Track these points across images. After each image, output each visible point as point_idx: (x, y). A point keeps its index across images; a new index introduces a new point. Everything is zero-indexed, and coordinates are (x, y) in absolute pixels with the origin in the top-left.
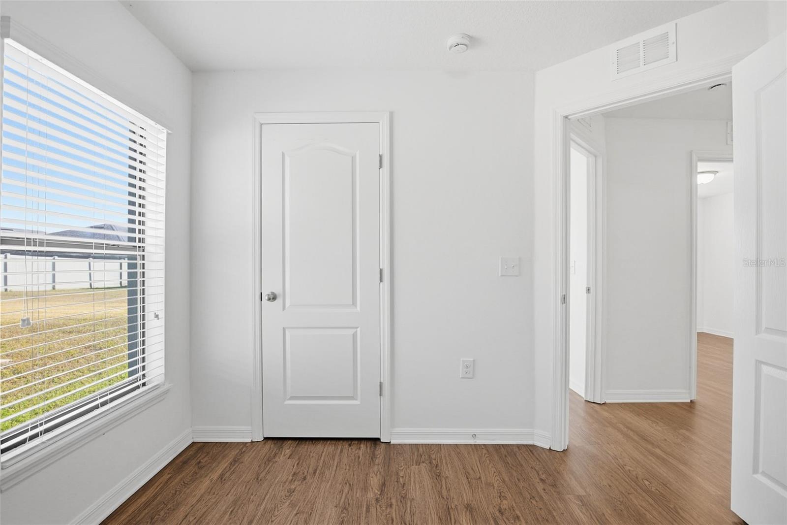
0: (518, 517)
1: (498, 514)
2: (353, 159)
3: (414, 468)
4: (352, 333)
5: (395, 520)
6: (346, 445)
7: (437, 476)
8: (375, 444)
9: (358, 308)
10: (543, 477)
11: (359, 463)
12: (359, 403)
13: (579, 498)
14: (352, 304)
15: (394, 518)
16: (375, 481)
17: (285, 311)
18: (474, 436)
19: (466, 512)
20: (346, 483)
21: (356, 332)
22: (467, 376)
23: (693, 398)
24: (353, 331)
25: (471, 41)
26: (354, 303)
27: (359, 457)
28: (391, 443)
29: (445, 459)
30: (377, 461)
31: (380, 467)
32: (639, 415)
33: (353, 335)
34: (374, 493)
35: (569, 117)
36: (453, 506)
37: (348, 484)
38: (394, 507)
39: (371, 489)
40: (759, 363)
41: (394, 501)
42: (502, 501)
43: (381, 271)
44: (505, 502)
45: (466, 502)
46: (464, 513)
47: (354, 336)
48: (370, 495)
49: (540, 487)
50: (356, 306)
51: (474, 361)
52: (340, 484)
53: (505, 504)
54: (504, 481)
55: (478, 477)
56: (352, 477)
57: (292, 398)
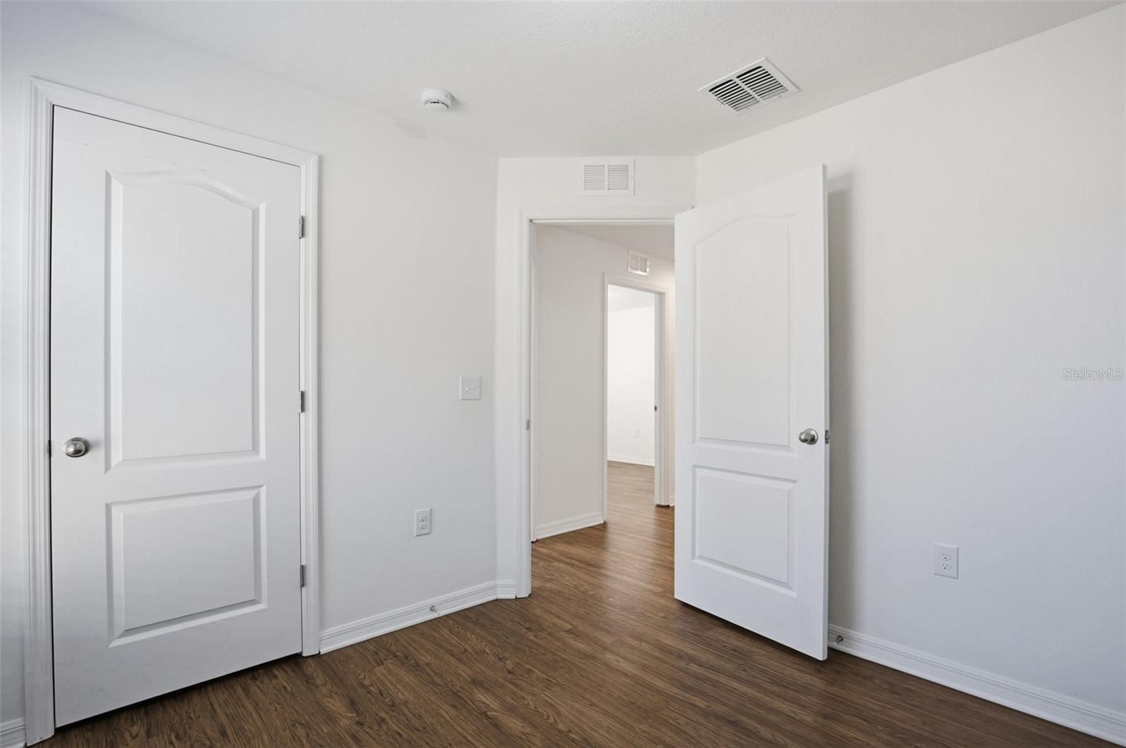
0: (530, 670)
1: (510, 676)
2: (255, 213)
3: (380, 670)
4: (252, 497)
5: (401, 732)
6: (247, 680)
7: (417, 668)
8: (297, 664)
9: (263, 454)
10: (527, 625)
11: (292, 695)
12: (265, 607)
13: (569, 631)
14: (251, 448)
15: (399, 730)
16: (336, 705)
17: (109, 472)
18: (432, 609)
19: (476, 688)
20: (294, 725)
21: (258, 495)
22: (423, 532)
23: (605, 519)
24: (253, 493)
25: (452, 103)
26: (255, 448)
27: (285, 688)
28: (322, 653)
29: (411, 646)
30: (319, 682)
31: (329, 686)
32: (571, 544)
33: (254, 499)
34: (348, 718)
35: (534, 221)
36: (459, 689)
37: (297, 724)
38: (388, 719)
39: (339, 716)
40: (695, 466)
41: (383, 715)
42: (505, 663)
43: (303, 394)
44: (508, 662)
45: (469, 679)
46: (476, 691)
47: (256, 500)
48: (344, 722)
49: (531, 636)
50: (258, 453)
51: (431, 511)
52: (284, 730)
53: (509, 664)
54: (492, 644)
55: (463, 650)
56: (295, 714)
57: (129, 632)
